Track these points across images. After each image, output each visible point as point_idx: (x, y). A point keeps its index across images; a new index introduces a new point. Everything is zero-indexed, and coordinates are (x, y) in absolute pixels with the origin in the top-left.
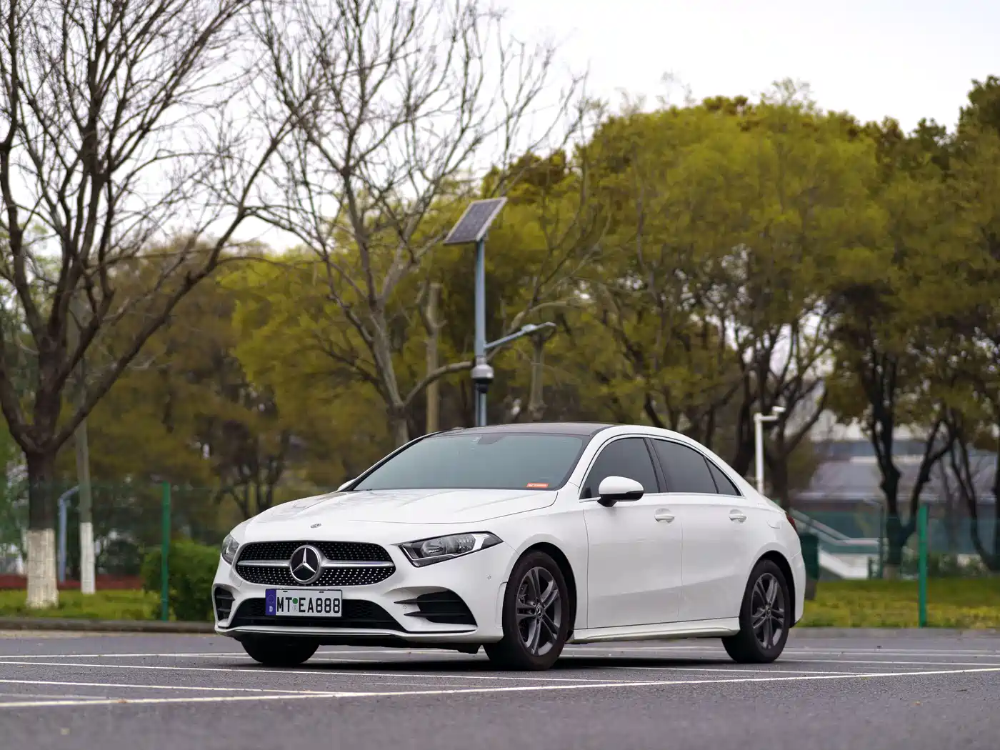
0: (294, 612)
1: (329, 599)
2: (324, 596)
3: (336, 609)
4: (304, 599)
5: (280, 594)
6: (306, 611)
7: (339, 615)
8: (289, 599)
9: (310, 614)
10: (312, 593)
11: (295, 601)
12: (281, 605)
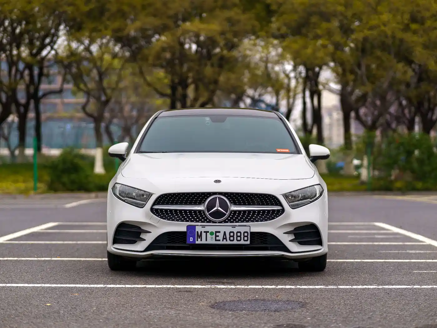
0: (211, 241)
1: (240, 232)
2: (235, 230)
3: (246, 238)
4: (219, 232)
5: (199, 229)
6: (221, 240)
7: (248, 242)
8: (206, 232)
9: (225, 242)
10: (227, 228)
11: (212, 233)
12: (200, 236)
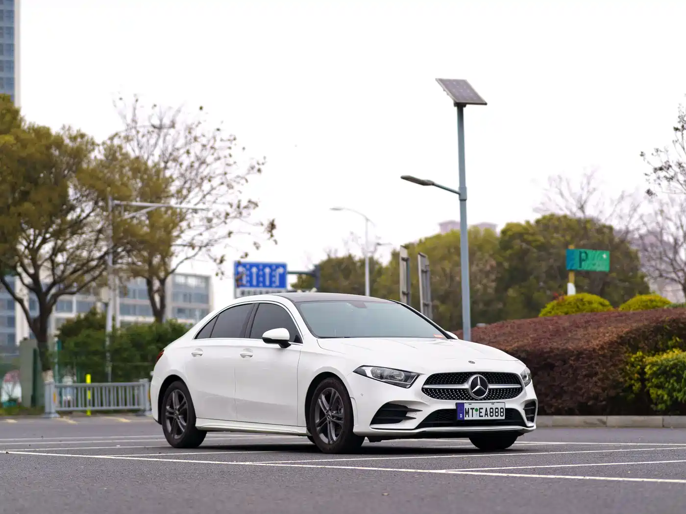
0: (476, 417)
1: (497, 408)
2: (494, 407)
3: (502, 414)
4: (482, 409)
5: (467, 406)
6: (484, 416)
7: (504, 418)
8: (472, 409)
9: (486, 418)
10: (487, 405)
11: (476, 410)
12: (467, 413)
